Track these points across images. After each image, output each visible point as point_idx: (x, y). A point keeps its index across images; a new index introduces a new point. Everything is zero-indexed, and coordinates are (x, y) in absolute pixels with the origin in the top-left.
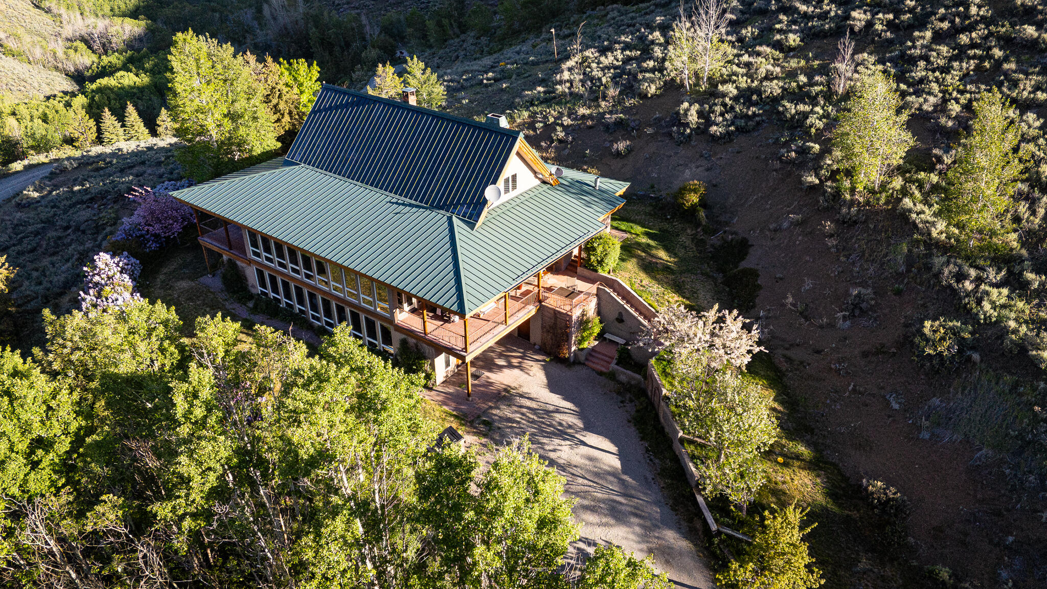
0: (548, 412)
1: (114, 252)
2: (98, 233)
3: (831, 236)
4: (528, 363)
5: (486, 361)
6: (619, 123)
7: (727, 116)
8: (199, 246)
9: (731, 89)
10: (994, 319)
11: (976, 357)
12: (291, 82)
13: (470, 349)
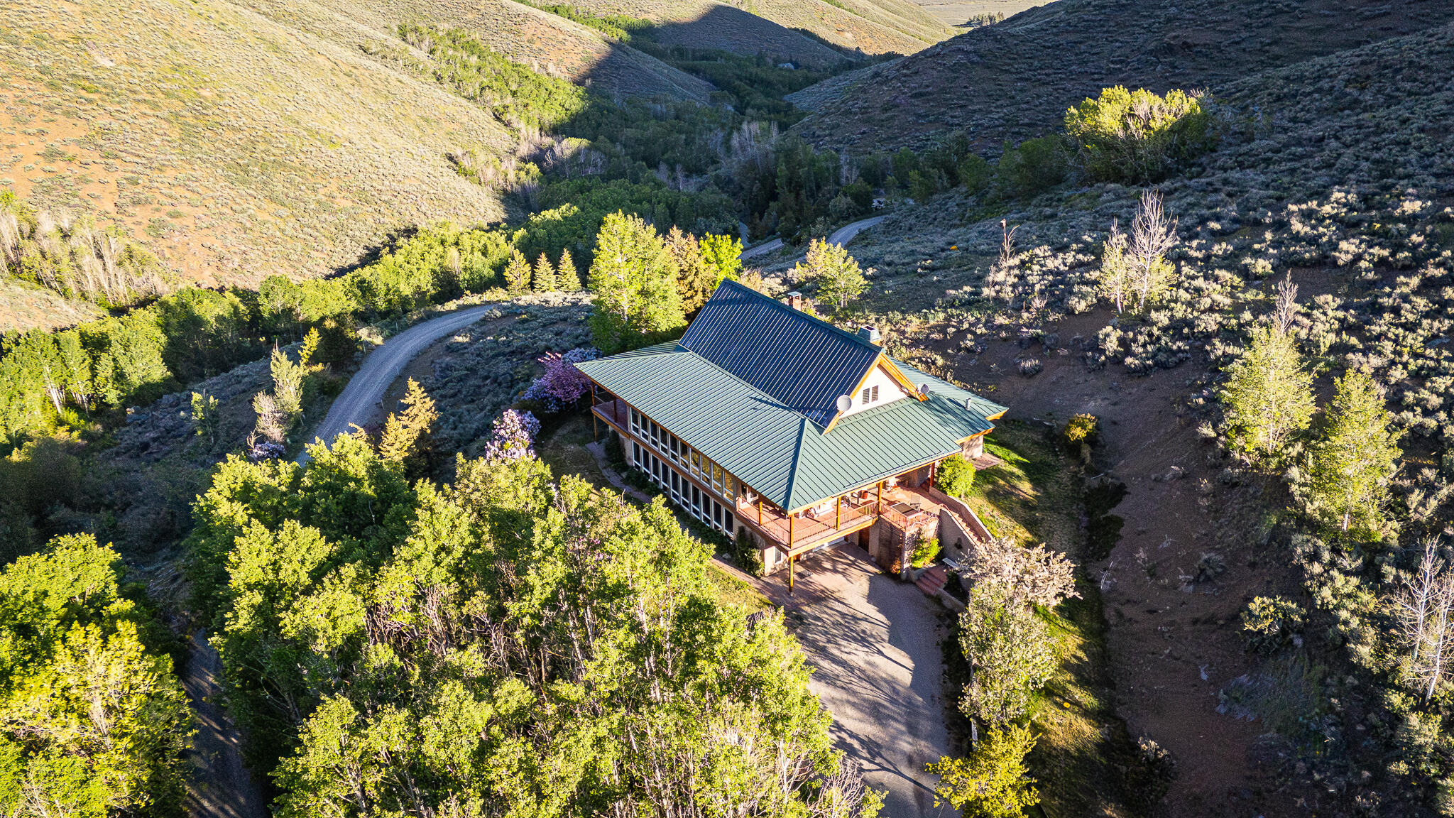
0: (855, 618)
1: (522, 410)
2: (511, 387)
3: (1205, 495)
4: (854, 571)
5: (813, 562)
6: (1035, 340)
7: (1149, 348)
8: (592, 415)
9: (1162, 318)
10: (1331, 607)
11: (1298, 642)
12: (712, 259)
13: (793, 545)
